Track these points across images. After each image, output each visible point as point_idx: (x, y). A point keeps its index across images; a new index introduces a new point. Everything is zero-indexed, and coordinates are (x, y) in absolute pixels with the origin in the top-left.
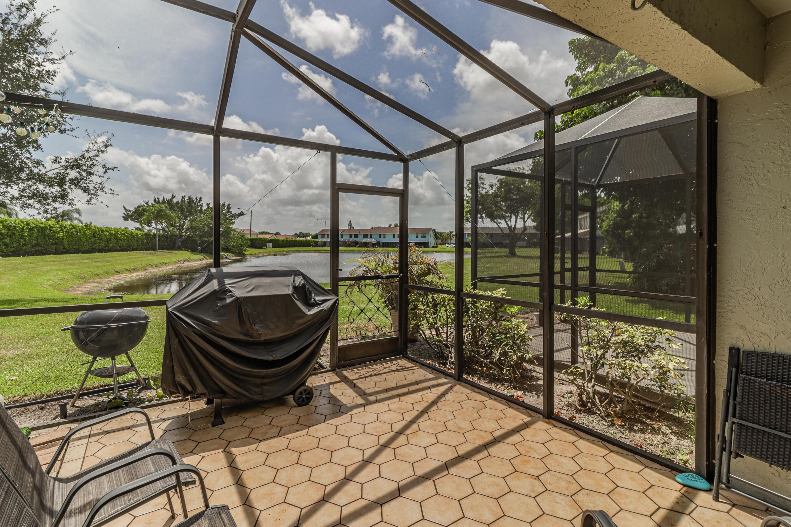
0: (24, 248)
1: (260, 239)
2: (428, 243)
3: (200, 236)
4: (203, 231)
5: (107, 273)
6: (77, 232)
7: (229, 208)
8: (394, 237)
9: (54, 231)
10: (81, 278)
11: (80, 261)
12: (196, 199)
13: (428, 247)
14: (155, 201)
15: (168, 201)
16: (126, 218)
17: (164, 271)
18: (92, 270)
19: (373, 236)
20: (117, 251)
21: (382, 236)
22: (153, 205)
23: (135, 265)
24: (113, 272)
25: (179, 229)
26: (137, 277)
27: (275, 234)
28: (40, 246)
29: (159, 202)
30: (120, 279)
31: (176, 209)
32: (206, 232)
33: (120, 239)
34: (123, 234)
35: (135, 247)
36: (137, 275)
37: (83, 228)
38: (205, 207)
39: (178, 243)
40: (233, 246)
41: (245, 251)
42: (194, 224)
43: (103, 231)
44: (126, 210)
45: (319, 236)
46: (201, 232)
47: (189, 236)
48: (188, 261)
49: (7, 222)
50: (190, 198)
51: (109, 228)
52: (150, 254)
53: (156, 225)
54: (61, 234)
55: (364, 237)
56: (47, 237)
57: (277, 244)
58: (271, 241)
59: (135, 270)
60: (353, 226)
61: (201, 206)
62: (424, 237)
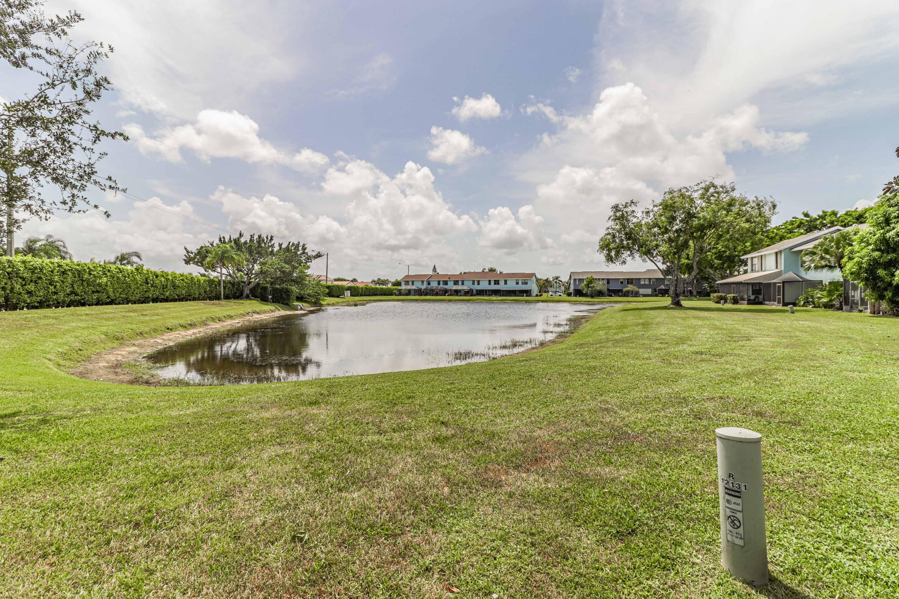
0: (55, 297)
1: (338, 286)
2: (531, 290)
3: (272, 283)
4: (274, 276)
5: (155, 330)
6: (125, 277)
7: (304, 249)
8: (490, 284)
9: (94, 275)
10: (117, 339)
11: (124, 314)
12: (267, 238)
13: (530, 296)
14: (220, 240)
15: (235, 240)
16: (187, 262)
17: (229, 328)
18: (134, 326)
19: (465, 282)
20: (174, 300)
21: (476, 283)
22: (217, 244)
23: (194, 319)
24: (163, 329)
25: (247, 274)
26: (193, 336)
27: (352, 281)
28: (77, 295)
29: (224, 242)
30: (170, 340)
31: (244, 250)
32: (277, 278)
33: (178, 286)
34: (183, 280)
35: (197, 296)
36: (194, 333)
37: (132, 272)
38: (276, 248)
39: (247, 291)
40: (309, 295)
41: (323, 300)
42: (265, 268)
43: (157, 276)
44: (188, 252)
45: (403, 283)
46: (272, 278)
47: (258, 284)
48: (258, 313)
49: (32, 263)
50: (260, 236)
51: (165, 273)
52: (213, 304)
53: (221, 269)
54: (105, 280)
55: (455, 284)
56: (85, 283)
57: (355, 292)
58: (349, 288)
59: (192, 325)
60: (438, 271)
61: (273, 246)
62: (526, 283)
